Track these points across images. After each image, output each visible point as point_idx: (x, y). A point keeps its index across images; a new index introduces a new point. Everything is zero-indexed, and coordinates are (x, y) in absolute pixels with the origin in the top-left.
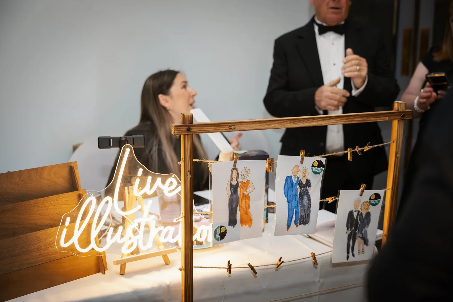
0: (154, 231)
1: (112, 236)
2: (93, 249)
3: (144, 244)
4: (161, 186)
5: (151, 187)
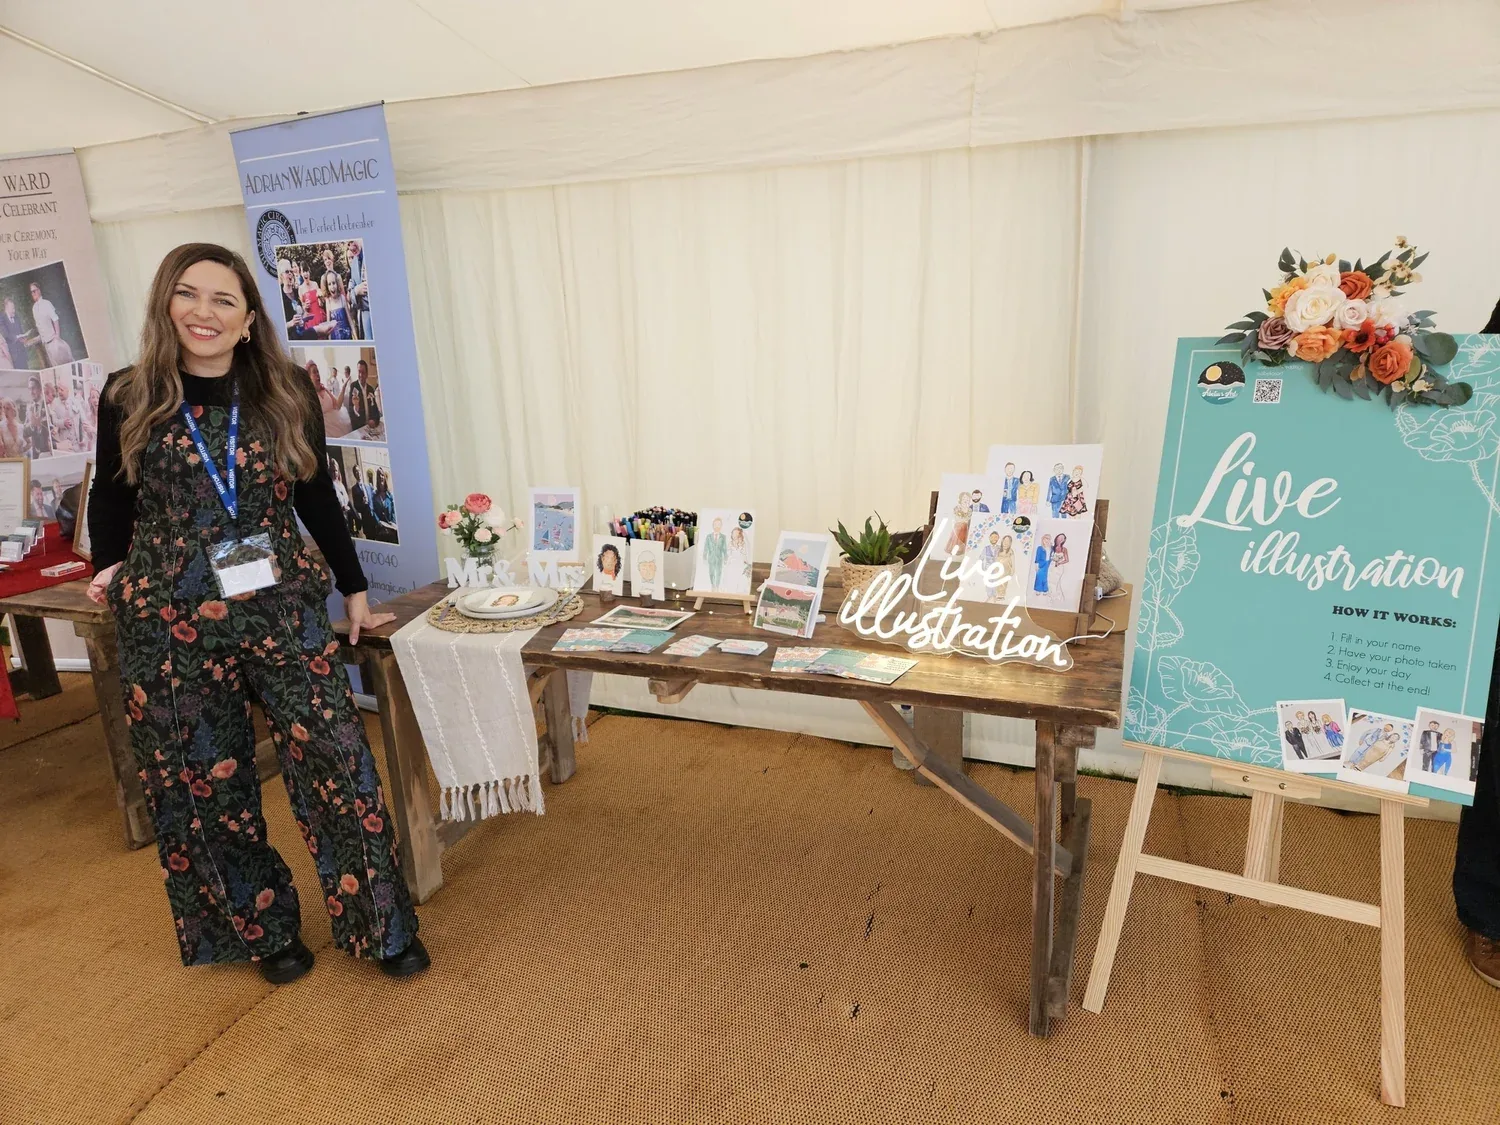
0: (955, 630)
1: (902, 622)
2: (875, 633)
3: (940, 641)
4: (982, 572)
5: (966, 571)
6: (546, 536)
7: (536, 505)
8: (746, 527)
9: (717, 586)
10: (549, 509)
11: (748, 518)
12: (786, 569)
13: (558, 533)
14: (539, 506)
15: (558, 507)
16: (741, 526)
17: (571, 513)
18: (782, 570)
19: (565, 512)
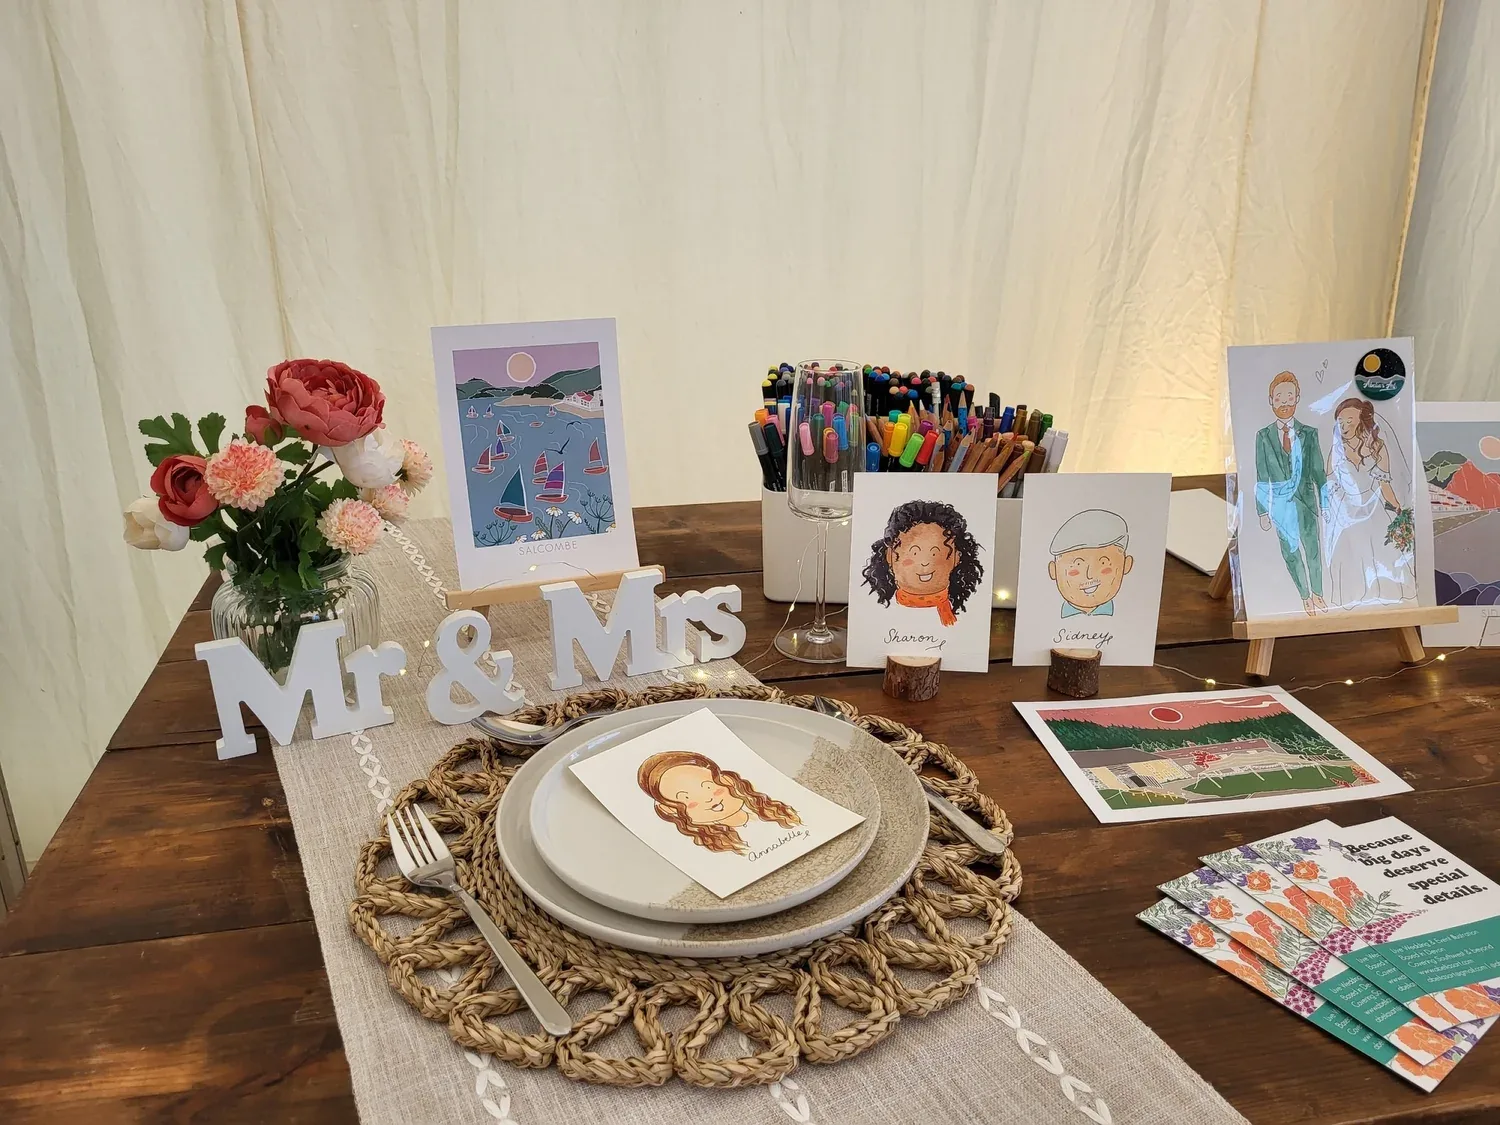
6: (513, 492)
7: (461, 390)
8: (1386, 396)
9: (1318, 591)
10: (512, 401)
11: (1391, 364)
12: (1464, 509)
13: (555, 480)
14: (474, 393)
15: (544, 390)
16: (1366, 392)
17: (592, 406)
18: (1450, 512)
19: (573, 403)
